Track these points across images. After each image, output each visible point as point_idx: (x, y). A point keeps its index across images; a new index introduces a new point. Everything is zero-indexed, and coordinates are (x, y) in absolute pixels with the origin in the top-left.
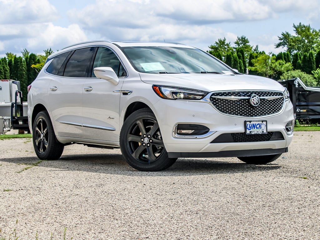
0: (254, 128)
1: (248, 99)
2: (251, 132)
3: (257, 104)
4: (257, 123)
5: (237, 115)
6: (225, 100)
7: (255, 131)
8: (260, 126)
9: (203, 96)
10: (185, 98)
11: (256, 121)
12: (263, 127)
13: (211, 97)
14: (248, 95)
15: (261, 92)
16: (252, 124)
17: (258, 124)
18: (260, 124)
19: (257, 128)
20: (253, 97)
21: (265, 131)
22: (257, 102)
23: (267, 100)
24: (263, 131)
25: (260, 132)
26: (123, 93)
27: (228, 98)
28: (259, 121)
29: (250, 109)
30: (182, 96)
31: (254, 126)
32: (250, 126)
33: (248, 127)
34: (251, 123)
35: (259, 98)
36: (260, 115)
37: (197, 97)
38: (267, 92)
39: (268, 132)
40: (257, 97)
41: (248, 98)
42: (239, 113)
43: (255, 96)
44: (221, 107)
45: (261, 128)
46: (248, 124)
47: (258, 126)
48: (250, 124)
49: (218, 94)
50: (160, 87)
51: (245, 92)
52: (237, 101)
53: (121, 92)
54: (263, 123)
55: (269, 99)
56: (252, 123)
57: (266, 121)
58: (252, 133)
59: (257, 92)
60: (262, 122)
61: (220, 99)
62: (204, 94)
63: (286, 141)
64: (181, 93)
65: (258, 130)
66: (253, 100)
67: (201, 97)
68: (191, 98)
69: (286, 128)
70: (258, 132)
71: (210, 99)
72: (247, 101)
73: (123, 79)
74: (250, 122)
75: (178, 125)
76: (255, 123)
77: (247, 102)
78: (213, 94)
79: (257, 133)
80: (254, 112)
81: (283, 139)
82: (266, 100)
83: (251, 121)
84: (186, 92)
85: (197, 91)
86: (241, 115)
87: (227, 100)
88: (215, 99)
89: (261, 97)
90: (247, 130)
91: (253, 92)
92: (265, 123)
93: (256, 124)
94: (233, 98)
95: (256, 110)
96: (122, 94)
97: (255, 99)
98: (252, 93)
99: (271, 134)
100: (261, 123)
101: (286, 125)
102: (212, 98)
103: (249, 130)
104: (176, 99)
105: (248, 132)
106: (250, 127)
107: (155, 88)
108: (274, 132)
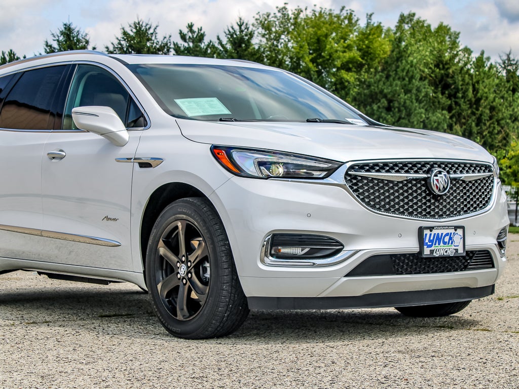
0: (439, 244)
1: (425, 179)
2: (432, 252)
3: (445, 189)
4: (445, 232)
5: (403, 213)
6: (378, 180)
7: (441, 250)
8: (450, 238)
9: (330, 172)
10: (288, 176)
11: (443, 227)
12: (458, 240)
13: (347, 174)
14: (425, 169)
15: (450, 163)
16: (435, 234)
17: (447, 235)
18: (451, 233)
19: (445, 243)
20: (436, 175)
21: (461, 251)
22: (445, 186)
23: (464, 182)
24: (457, 250)
25: (451, 253)
26: (139, 163)
27: (383, 175)
28: (448, 227)
29: (429, 201)
30: (281, 170)
31: (439, 239)
32: (432, 239)
33: (427, 241)
34: (433, 233)
35: (448, 175)
36: (449, 215)
37: (316, 174)
38: (462, 163)
39: (467, 252)
40: (445, 175)
41: (425, 176)
42: (407, 210)
43: (440, 172)
44: (368, 197)
45: (452, 244)
46: (426, 234)
47: (447, 239)
48: (431, 234)
49: (362, 167)
50: (228, 149)
51: (419, 164)
52: (402, 182)
53: (136, 161)
54: (456, 232)
55: (467, 180)
56: (434, 231)
57: (463, 228)
58: (434, 254)
59: (442, 163)
60: (456, 230)
61: (366, 178)
62: (331, 167)
63: (498, 270)
64: (279, 163)
65: (446, 247)
66: (435, 182)
67: (324, 173)
68: (301, 175)
69: (498, 242)
70: (446, 252)
71: (345, 178)
72: (423, 182)
73: (138, 133)
74: (431, 229)
75: (274, 235)
76: (440, 232)
77: (423, 185)
78: (352, 168)
79: (445, 254)
80: (438, 207)
81: (491, 266)
82: (461, 180)
83: (433, 228)
84: (290, 161)
85: (316, 159)
86: (411, 214)
87: (382, 181)
88: (355, 177)
89: (453, 176)
90: (425, 247)
91: (435, 163)
92: (460, 231)
93: (442, 234)
94: (393, 176)
95: (442, 204)
96: (137, 165)
97: (440, 180)
98: (432, 166)
99: (471, 255)
100: (453, 231)
101: (499, 236)
102: (350, 175)
103: (429, 246)
104: (268, 177)
105: (427, 251)
106: (430, 241)
107: (218, 154)
108: (476, 251)
